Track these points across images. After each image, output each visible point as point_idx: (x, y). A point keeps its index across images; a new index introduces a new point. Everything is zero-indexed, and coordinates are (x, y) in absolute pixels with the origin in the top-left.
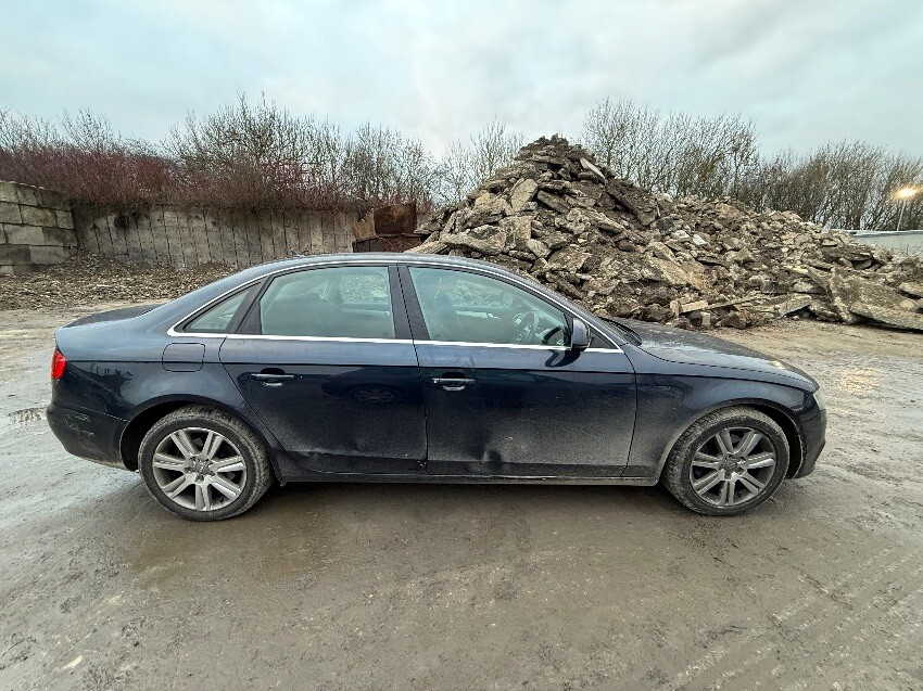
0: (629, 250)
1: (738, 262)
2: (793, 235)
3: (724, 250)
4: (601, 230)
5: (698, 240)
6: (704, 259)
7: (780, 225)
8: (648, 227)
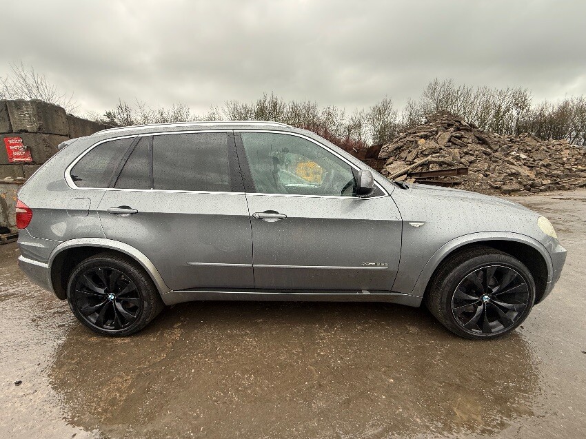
0: (496, 162)
1: (544, 166)
2: (568, 152)
3: (534, 161)
4: (485, 154)
5: (523, 156)
6: (529, 164)
7: (559, 147)
8: (496, 151)
